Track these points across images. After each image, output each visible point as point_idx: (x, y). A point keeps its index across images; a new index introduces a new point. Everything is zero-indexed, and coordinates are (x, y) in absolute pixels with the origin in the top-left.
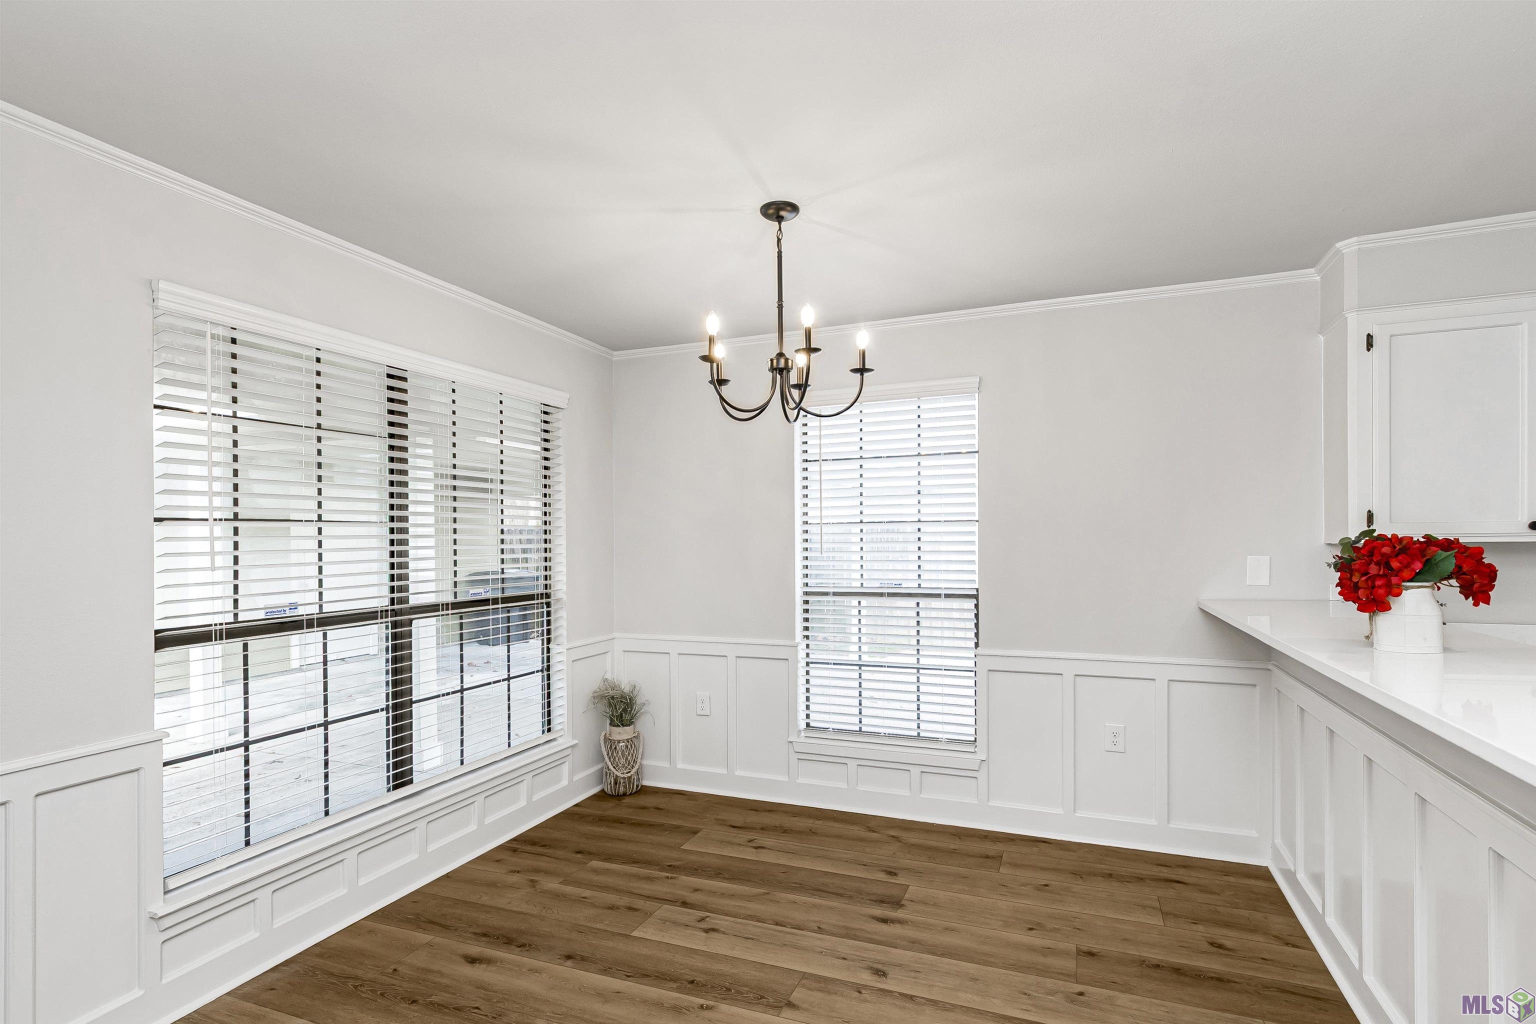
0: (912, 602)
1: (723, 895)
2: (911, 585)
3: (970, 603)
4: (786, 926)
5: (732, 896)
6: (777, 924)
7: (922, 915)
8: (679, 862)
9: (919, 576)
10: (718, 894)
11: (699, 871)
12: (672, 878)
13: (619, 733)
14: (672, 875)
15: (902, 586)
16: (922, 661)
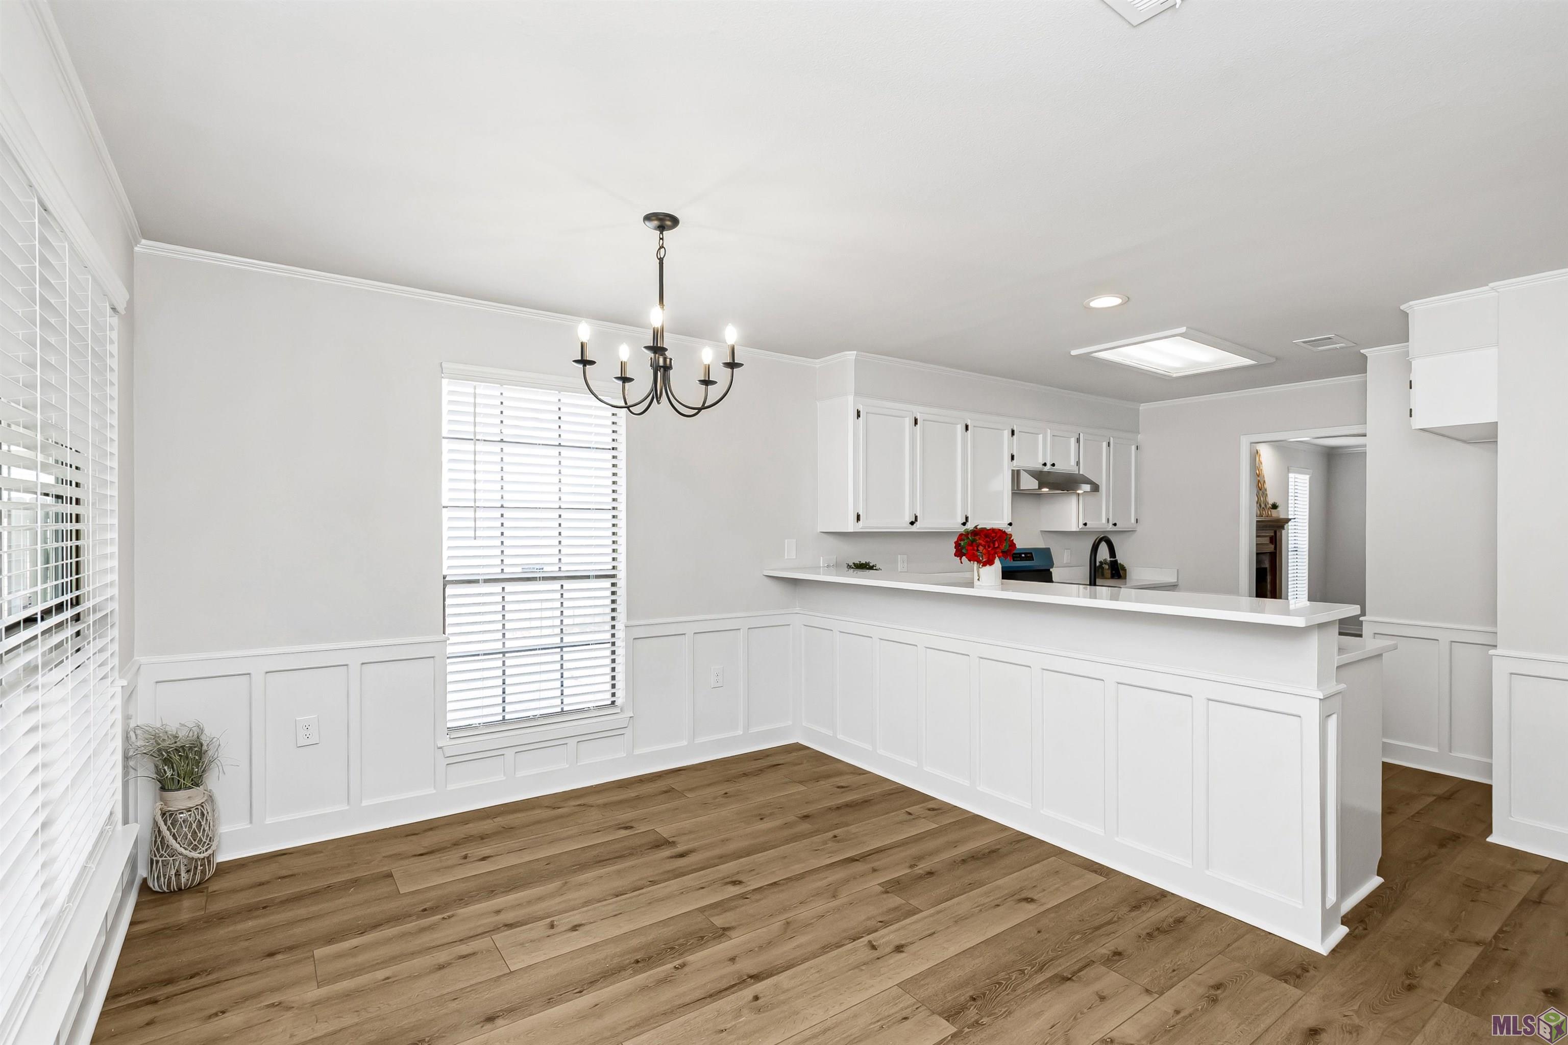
0: (556, 585)
1: (529, 903)
2: (552, 570)
3: (607, 583)
4: (627, 894)
5: (540, 899)
6: (617, 896)
7: (692, 842)
8: (428, 904)
9: (560, 559)
10: (524, 904)
11: (466, 899)
12: (449, 917)
13: (189, 797)
14: (448, 914)
15: (544, 570)
16: (566, 639)
